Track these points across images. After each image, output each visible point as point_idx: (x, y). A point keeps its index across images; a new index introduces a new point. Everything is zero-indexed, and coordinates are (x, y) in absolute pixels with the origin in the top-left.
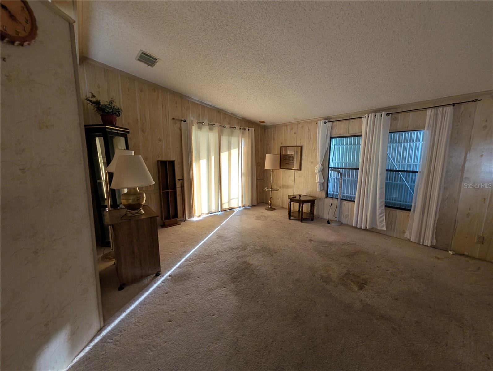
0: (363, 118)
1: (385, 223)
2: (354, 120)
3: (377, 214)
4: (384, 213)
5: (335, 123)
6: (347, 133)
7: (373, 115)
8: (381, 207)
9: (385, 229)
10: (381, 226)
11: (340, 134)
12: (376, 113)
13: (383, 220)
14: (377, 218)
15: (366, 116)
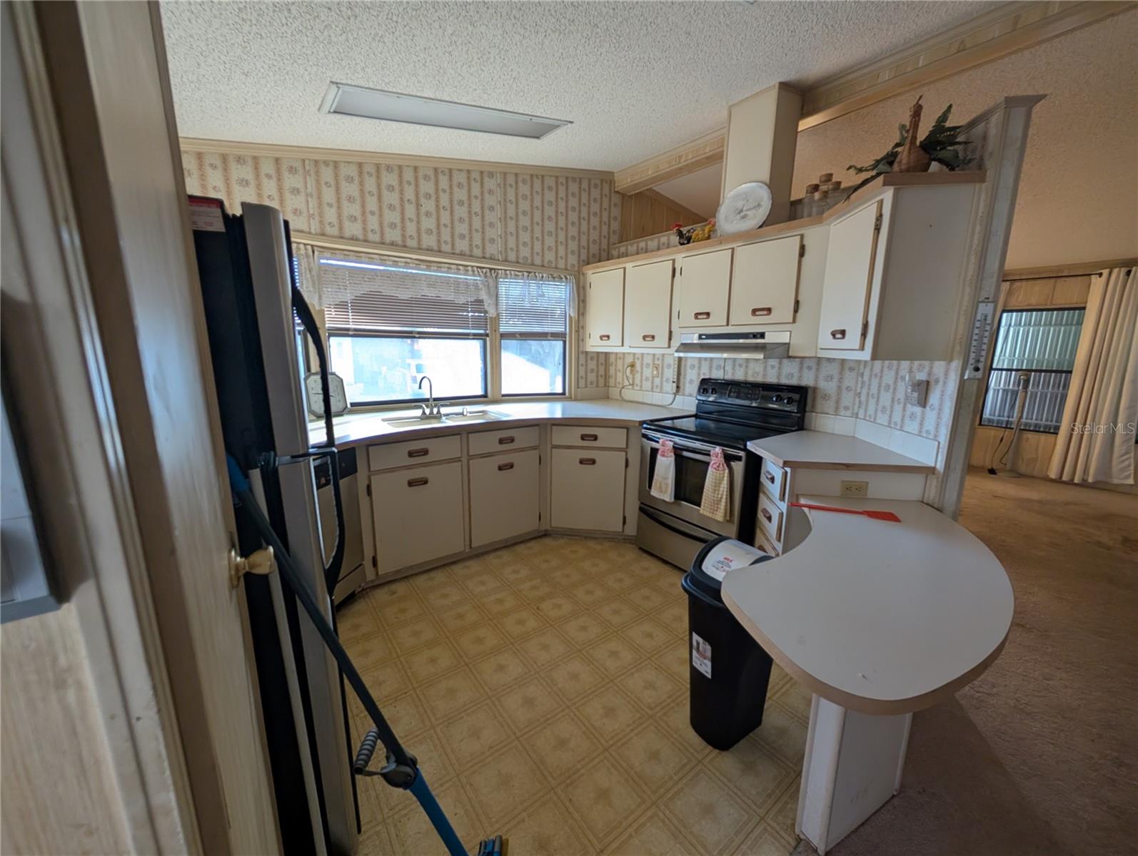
0: (1093, 276)
1: (1132, 472)
2: (1067, 279)
3: (1116, 455)
4: (1132, 454)
5: (1017, 284)
6: (1049, 303)
7: (1124, 270)
8: (1126, 441)
9: (1131, 481)
10: (1122, 476)
11: (1028, 305)
12: (1132, 267)
13: (1129, 466)
14: (1115, 462)
15: (1105, 272)
